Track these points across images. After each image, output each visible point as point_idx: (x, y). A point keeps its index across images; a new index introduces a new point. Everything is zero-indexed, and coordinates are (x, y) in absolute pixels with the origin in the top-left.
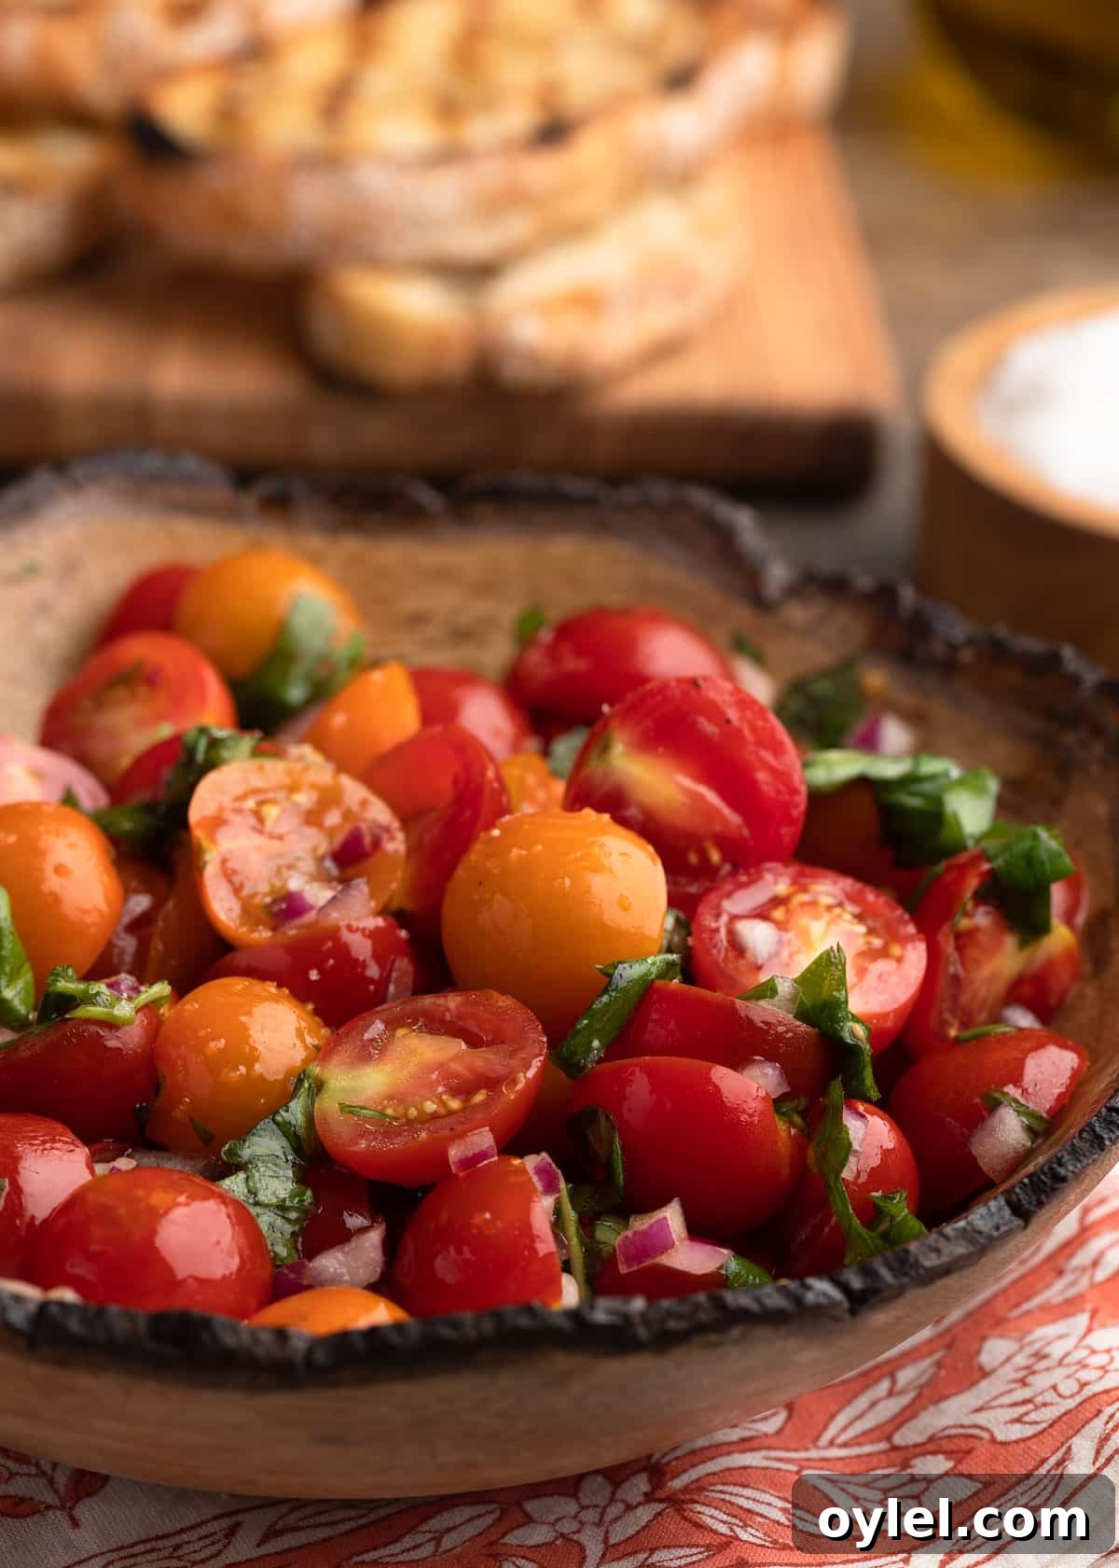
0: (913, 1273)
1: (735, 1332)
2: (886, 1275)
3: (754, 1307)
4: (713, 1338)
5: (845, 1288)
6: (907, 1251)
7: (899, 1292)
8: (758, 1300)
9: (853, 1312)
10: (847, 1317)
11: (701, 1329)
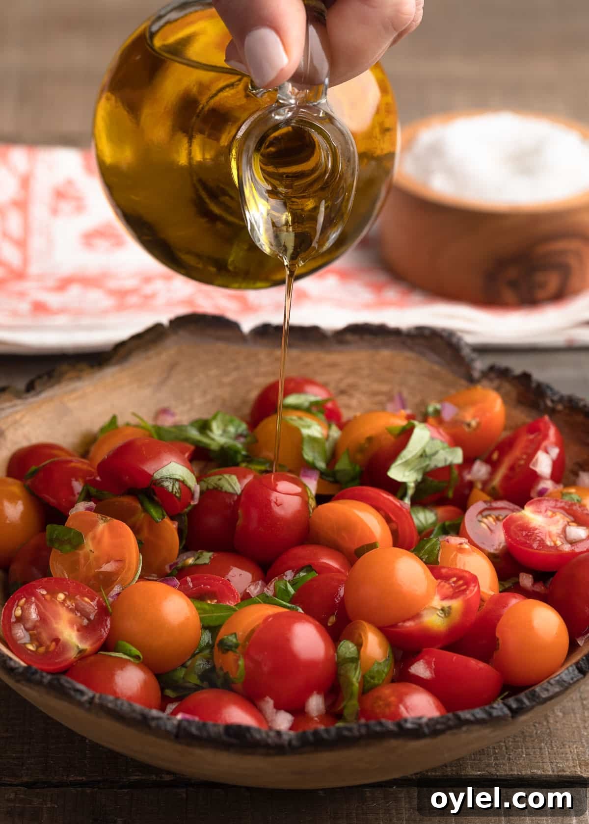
0: (537, 700)
1: (464, 728)
2: (526, 701)
3: (472, 718)
4: (455, 731)
5: (510, 708)
6: (535, 691)
7: (532, 708)
8: (473, 715)
9: (513, 717)
10: (510, 719)
11: (450, 728)
